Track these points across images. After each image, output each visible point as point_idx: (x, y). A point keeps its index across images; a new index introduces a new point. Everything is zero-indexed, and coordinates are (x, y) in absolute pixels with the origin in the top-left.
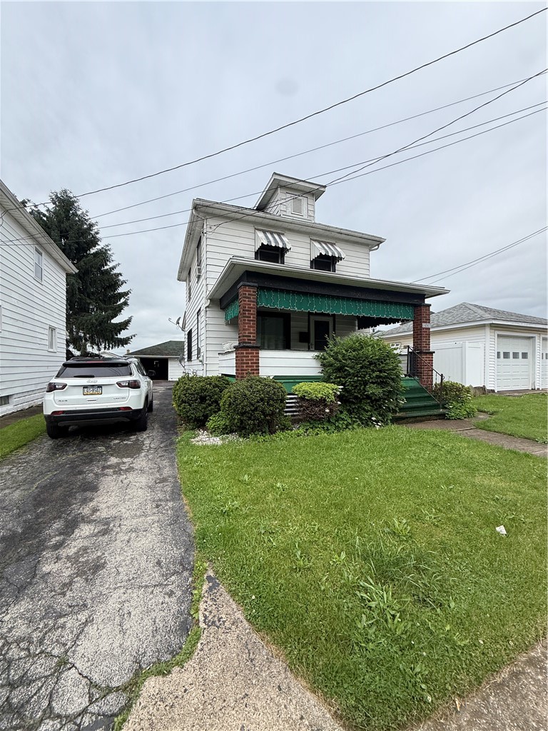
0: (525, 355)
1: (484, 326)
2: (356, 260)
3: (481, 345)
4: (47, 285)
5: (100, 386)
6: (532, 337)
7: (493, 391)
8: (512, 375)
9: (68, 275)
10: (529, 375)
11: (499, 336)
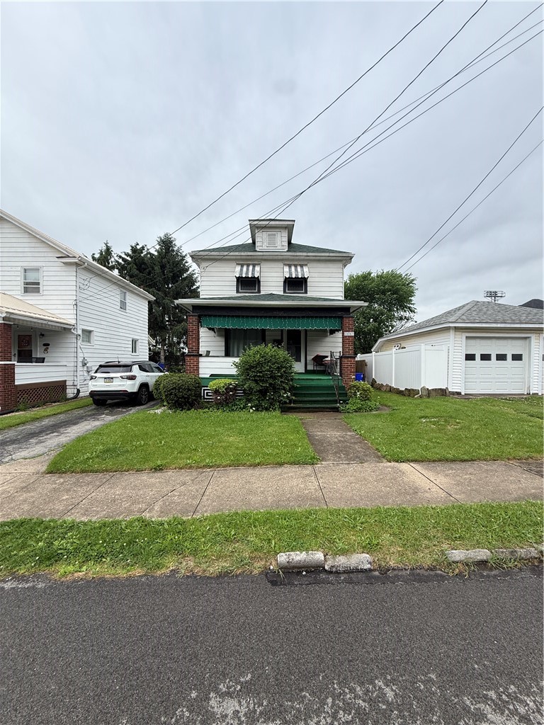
0: (517, 357)
1: (448, 329)
2: (329, 275)
3: (445, 348)
4: (130, 312)
5: (112, 378)
6: (529, 337)
7: (459, 394)
8: (494, 378)
9: (149, 302)
10: (524, 378)
11: (467, 337)
